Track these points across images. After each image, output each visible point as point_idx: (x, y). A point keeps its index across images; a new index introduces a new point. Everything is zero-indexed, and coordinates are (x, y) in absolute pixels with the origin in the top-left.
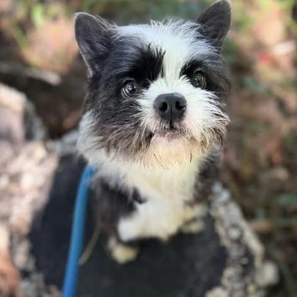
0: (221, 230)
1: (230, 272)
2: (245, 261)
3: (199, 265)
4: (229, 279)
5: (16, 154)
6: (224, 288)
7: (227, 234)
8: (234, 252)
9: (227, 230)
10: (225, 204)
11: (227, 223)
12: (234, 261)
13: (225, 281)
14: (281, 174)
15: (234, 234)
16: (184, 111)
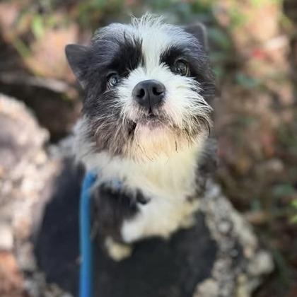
0: (211, 225)
1: (220, 265)
2: (235, 253)
3: (191, 259)
4: (220, 271)
5: (18, 160)
6: (215, 279)
7: (217, 228)
8: (224, 245)
9: (217, 224)
10: (215, 199)
11: (217, 217)
12: (224, 253)
13: (216, 273)
14: (276, 165)
15: (224, 227)
16: (163, 97)
